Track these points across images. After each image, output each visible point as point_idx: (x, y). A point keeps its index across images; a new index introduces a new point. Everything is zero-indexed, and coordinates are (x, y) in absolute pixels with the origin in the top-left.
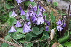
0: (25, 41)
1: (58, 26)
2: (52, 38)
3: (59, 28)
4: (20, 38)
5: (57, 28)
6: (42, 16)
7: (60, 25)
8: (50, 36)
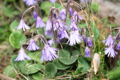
0: (45, 77)
1: (107, 47)
2: (96, 71)
3: (110, 52)
4: (34, 72)
5: (106, 52)
6: (76, 28)
7: (112, 46)
8: (92, 66)
